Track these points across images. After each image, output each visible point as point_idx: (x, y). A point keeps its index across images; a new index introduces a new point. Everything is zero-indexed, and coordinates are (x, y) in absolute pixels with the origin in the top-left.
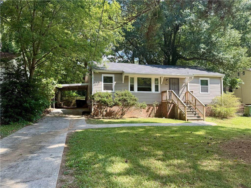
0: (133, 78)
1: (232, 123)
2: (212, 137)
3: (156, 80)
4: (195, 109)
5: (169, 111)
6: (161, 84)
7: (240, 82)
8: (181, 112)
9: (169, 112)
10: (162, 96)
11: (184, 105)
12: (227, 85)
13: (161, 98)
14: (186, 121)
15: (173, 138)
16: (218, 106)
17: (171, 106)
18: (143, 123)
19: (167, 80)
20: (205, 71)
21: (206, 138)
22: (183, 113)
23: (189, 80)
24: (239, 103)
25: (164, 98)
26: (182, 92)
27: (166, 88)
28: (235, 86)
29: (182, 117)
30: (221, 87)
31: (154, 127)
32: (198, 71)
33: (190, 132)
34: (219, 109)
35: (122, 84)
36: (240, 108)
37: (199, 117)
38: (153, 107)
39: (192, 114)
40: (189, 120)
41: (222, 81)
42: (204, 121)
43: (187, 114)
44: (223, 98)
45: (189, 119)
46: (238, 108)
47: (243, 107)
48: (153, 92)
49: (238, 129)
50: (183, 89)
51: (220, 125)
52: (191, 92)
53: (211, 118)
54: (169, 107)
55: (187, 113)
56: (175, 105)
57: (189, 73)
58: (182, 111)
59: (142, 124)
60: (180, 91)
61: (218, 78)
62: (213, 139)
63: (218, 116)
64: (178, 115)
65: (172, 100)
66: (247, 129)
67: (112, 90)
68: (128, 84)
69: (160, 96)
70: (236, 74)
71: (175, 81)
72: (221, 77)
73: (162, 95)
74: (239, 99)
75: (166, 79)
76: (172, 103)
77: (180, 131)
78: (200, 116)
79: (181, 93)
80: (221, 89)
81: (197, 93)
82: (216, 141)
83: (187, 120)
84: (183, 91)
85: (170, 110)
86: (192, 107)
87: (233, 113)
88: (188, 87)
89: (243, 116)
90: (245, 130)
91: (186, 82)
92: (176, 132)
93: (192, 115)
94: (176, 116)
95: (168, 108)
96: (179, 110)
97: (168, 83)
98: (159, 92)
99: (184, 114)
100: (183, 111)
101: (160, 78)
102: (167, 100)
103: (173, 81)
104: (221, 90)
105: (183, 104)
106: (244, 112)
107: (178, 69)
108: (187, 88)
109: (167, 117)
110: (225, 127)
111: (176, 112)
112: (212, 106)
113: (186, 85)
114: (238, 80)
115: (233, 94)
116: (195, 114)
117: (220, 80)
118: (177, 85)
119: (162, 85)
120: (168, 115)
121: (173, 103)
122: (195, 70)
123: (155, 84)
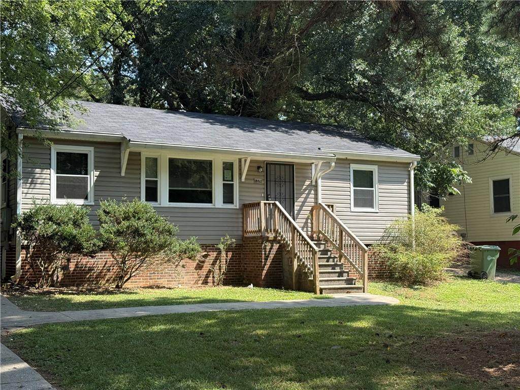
0: (155, 160)
1: (437, 297)
2: (391, 333)
3: (228, 167)
4: (341, 257)
5: (265, 264)
6: (240, 182)
7: (460, 177)
8: (302, 266)
9: (266, 267)
10: (243, 218)
11: (311, 247)
12: (425, 185)
13: (241, 224)
14: (316, 293)
15: (300, 336)
16: (401, 248)
17: (271, 248)
18: (201, 302)
19: (259, 168)
20: (366, 142)
21: (378, 335)
22: (309, 269)
23: (321, 170)
24: (456, 241)
25: (252, 226)
26: (302, 206)
27: (257, 194)
28: (446, 188)
29: (303, 283)
30: (409, 194)
31: (237, 312)
32: (346, 142)
33: (337, 322)
34: (402, 258)
35: (117, 180)
36: (458, 256)
37: (349, 281)
38: (215, 254)
39: (332, 273)
40: (323, 291)
41: (412, 173)
42: (364, 292)
43: (320, 273)
44: (414, 226)
45: (325, 289)
46: (454, 254)
47: (466, 251)
48: (217, 207)
49: (452, 311)
50: (304, 196)
51: (408, 303)
52: (329, 206)
53: (381, 285)
54: (265, 251)
55: (318, 270)
56: (283, 247)
57: (323, 150)
58: (306, 263)
59: (199, 306)
60: (296, 203)
61: (402, 165)
62: (396, 337)
63: (400, 278)
64: (294, 277)
65: (276, 231)
66: (474, 312)
67: (86, 198)
68: (140, 179)
69: (237, 218)
70: (449, 152)
71: (283, 174)
72: (410, 163)
73: (243, 214)
74: (458, 228)
75: (256, 165)
76: (275, 240)
77: (310, 320)
78: (353, 279)
79: (300, 210)
80: (409, 198)
81: (345, 209)
82: (404, 341)
83: (318, 292)
84: (304, 202)
85: (268, 263)
86: (330, 251)
87: (442, 270)
88: (320, 192)
89: (466, 277)
90: (470, 314)
91: (313, 175)
92: (303, 323)
93: (331, 275)
94: (285, 278)
95: (263, 255)
96: (296, 260)
97: (262, 179)
98: (237, 204)
99: (312, 273)
100: (309, 266)
101: (240, 160)
102: (260, 231)
103: (278, 174)
104: (409, 201)
105: (308, 243)
106: (470, 266)
107: (287, 132)
108: (316, 194)
109: (261, 282)
110: (422, 309)
111: (286, 267)
112: (383, 250)
113: (314, 184)
114: (456, 171)
115: (442, 215)
116: (341, 274)
117: (407, 173)
118: (288, 184)
119: (243, 183)
120: (263, 277)
121: (279, 242)
122: (338, 138)
123: (224, 180)
